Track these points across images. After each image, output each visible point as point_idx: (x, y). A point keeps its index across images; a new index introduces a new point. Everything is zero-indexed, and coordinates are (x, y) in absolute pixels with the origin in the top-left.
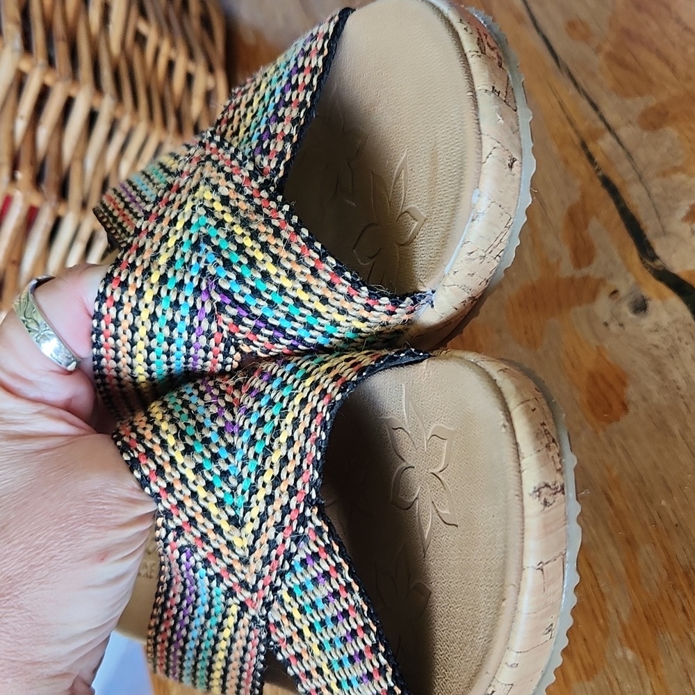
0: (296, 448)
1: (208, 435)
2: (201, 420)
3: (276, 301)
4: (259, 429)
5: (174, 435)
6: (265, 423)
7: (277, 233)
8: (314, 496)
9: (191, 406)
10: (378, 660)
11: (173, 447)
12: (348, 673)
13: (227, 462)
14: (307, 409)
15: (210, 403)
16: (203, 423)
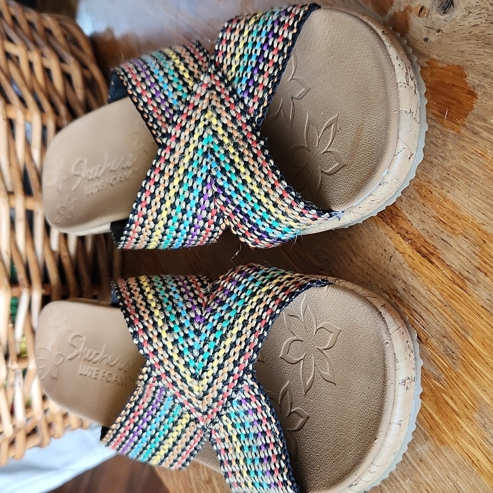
0: (243, 338)
1: (183, 321)
2: (180, 311)
3: (248, 199)
4: (220, 323)
5: (162, 320)
6: (224, 320)
7: (255, 157)
8: (251, 368)
9: (174, 301)
10: (280, 464)
11: (161, 327)
12: (257, 468)
13: (193, 340)
14: (255, 316)
15: (188, 301)
16: (181, 313)
